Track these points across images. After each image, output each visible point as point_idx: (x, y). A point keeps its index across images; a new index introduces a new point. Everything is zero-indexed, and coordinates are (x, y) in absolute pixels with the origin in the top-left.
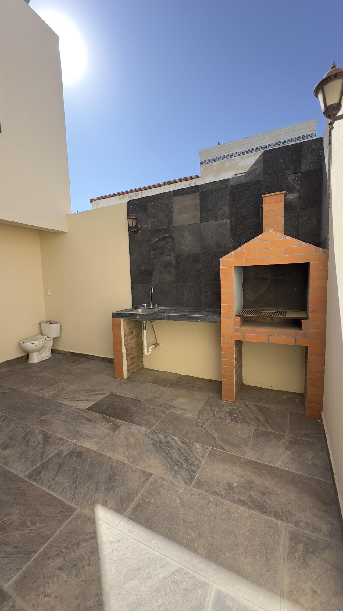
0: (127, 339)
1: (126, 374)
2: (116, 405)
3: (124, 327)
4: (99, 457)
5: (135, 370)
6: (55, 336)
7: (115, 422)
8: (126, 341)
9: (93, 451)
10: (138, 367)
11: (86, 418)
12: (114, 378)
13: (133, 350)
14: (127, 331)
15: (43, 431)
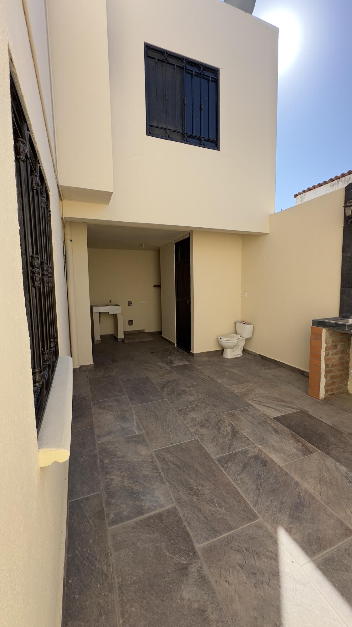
0: (328, 353)
1: (322, 394)
2: (307, 426)
3: (326, 338)
4: (285, 476)
5: (335, 392)
6: (247, 337)
7: (306, 444)
8: (327, 355)
9: (279, 466)
10: (339, 389)
11: (273, 427)
12: (307, 395)
13: (336, 368)
14: (329, 344)
15: (232, 424)
